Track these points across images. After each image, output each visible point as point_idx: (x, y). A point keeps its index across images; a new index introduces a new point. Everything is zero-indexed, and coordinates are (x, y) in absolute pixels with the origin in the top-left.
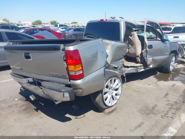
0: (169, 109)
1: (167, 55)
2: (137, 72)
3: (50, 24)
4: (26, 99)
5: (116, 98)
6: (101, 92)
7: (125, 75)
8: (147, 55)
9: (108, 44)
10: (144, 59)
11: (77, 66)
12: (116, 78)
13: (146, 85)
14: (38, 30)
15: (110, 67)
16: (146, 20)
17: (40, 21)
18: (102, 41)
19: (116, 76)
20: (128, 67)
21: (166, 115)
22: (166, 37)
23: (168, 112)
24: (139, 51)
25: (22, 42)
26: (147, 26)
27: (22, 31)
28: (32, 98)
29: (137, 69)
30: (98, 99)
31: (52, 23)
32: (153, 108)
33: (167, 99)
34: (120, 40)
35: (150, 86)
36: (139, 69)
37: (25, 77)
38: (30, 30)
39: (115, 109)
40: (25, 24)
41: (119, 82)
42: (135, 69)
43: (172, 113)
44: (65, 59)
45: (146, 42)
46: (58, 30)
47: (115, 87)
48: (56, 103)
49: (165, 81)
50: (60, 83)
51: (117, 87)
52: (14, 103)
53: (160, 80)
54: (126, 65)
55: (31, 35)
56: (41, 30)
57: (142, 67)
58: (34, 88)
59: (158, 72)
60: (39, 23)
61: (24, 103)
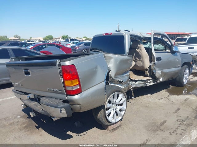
0: (179, 125)
1: (179, 67)
2: (146, 86)
3: (62, 39)
4: (28, 116)
5: (121, 115)
6: (103, 107)
7: (132, 90)
8: (156, 67)
9: (111, 58)
10: (153, 72)
11: (73, 81)
12: (119, 93)
13: (157, 100)
14: (46, 45)
15: (114, 82)
16: (152, 32)
17: (51, 36)
18: (104, 55)
19: (120, 90)
20: (135, 81)
21: (175, 132)
22: (176, 48)
23: (177, 128)
24: (147, 63)
25: (24, 59)
26: (154, 38)
27: (31, 47)
28: (32, 114)
29: (146, 83)
30: (100, 115)
31: (63, 38)
32: (162, 124)
33: (178, 115)
34: (125, 53)
35: (161, 101)
36: (147, 82)
37: (26, 94)
38: (39, 46)
39: (120, 126)
40: (36, 40)
41: (123, 97)
42: (144, 83)
43: (182, 129)
44: (61, 74)
45: (154, 55)
46: (69, 45)
47: (119, 102)
48: (54, 119)
49: (178, 95)
50: (58, 99)
51: (121, 102)
52: (16, 120)
53: (172, 94)
54: (134, 79)
55: (38, 51)
56: (50, 45)
57: (151, 81)
58: (34, 104)
59: (171, 86)
60: (51, 38)
61: (26, 120)
